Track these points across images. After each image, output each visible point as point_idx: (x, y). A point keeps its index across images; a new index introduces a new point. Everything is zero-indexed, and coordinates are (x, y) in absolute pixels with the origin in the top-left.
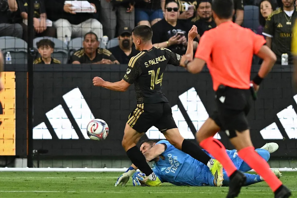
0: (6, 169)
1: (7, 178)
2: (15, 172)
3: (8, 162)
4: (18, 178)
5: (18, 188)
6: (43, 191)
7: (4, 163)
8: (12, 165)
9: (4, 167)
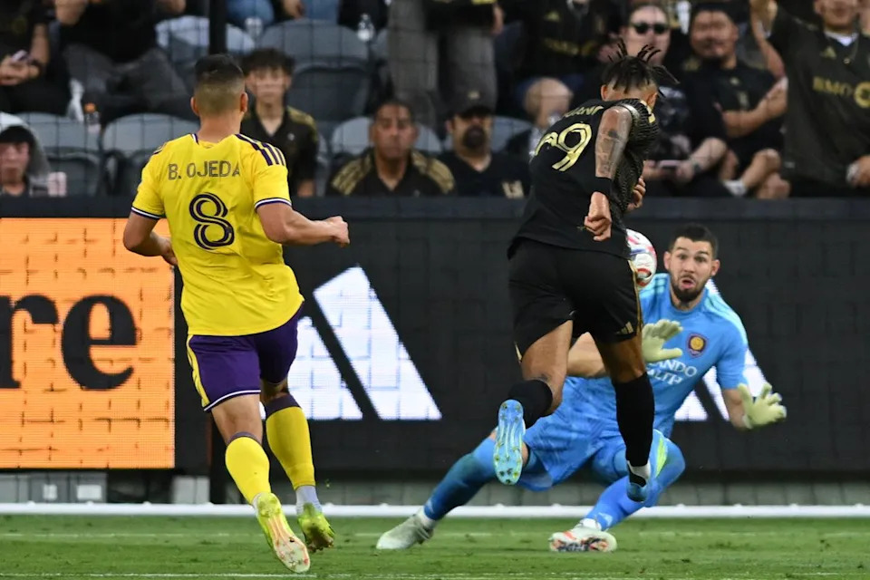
0: (147, 508)
1: (148, 536)
2: (173, 519)
3: (154, 488)
4: (179, 537)
5: (182, 567)
6: (256, 573)
7: (140, 491)
8: (165, 496)
9: (140, 501)
